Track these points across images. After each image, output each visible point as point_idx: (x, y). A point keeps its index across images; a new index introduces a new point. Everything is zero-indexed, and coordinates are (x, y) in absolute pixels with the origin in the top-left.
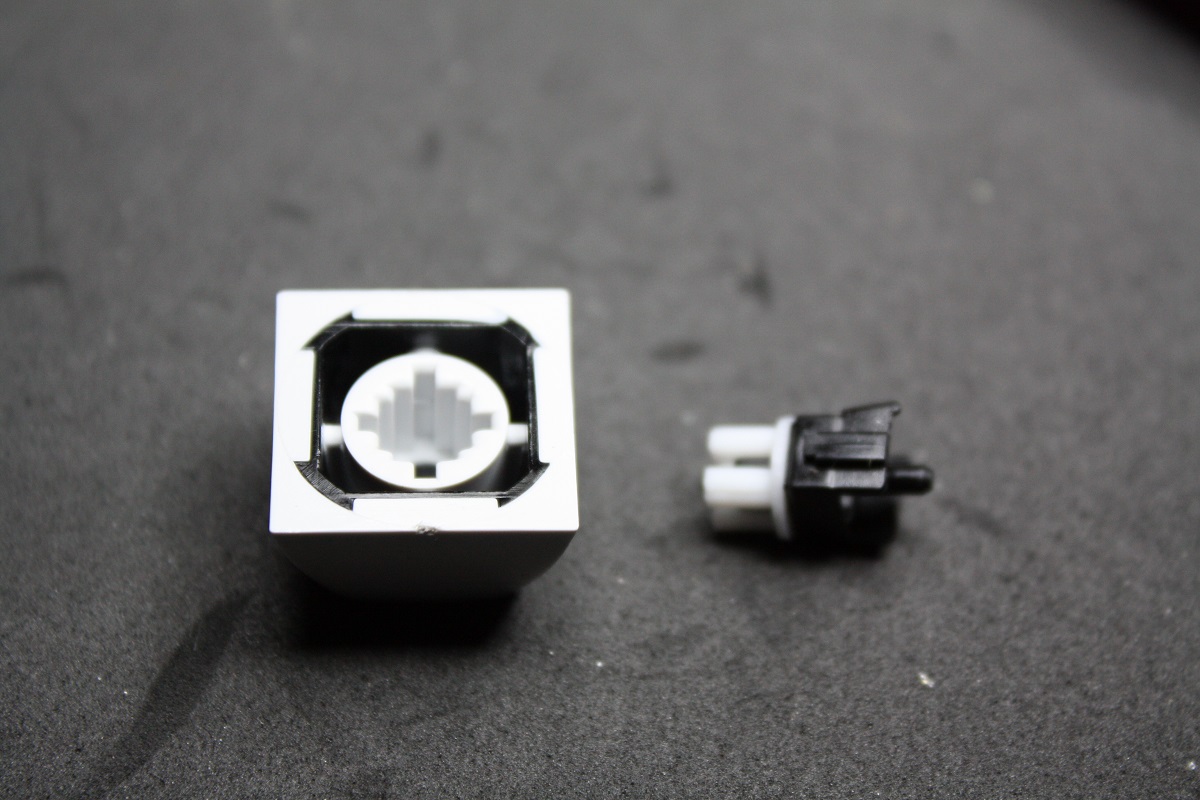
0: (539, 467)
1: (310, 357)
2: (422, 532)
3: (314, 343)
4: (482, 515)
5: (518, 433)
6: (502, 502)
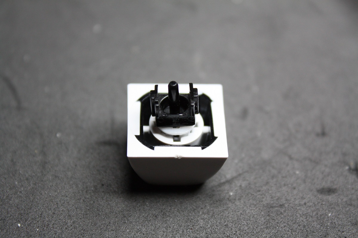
0: (215, 138)
1: (139, 104)
2: (177, 157)
3: (140, 100)
4: (197, 153)
5: (207, 129)
6: (203, 149)
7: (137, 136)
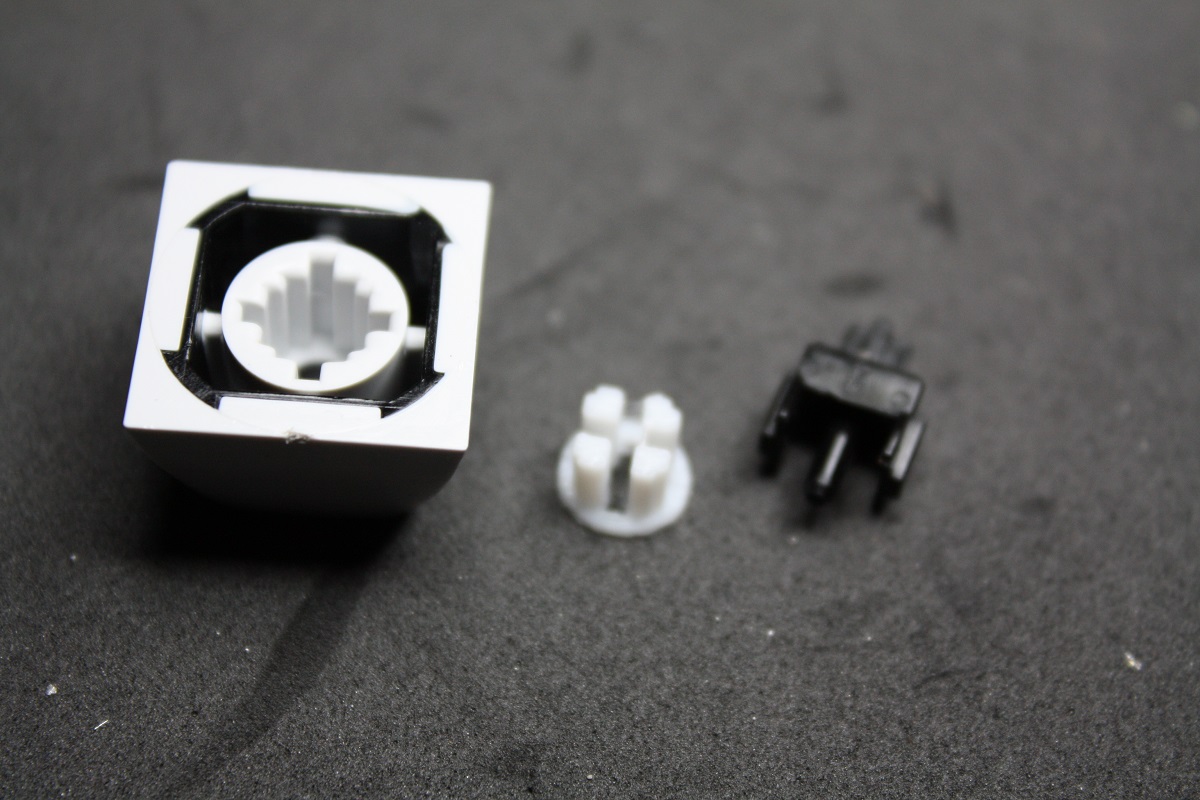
0: (433, 377)
1: (195, 235)
2: (294, 437)
3: (202, 220)
4: (361, 426)
5: (417, 337)
6: (385, 412)
7: (169, 357)
